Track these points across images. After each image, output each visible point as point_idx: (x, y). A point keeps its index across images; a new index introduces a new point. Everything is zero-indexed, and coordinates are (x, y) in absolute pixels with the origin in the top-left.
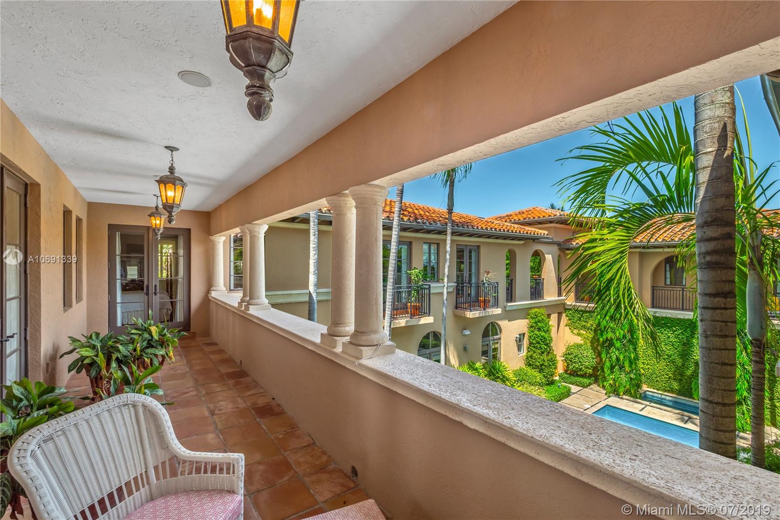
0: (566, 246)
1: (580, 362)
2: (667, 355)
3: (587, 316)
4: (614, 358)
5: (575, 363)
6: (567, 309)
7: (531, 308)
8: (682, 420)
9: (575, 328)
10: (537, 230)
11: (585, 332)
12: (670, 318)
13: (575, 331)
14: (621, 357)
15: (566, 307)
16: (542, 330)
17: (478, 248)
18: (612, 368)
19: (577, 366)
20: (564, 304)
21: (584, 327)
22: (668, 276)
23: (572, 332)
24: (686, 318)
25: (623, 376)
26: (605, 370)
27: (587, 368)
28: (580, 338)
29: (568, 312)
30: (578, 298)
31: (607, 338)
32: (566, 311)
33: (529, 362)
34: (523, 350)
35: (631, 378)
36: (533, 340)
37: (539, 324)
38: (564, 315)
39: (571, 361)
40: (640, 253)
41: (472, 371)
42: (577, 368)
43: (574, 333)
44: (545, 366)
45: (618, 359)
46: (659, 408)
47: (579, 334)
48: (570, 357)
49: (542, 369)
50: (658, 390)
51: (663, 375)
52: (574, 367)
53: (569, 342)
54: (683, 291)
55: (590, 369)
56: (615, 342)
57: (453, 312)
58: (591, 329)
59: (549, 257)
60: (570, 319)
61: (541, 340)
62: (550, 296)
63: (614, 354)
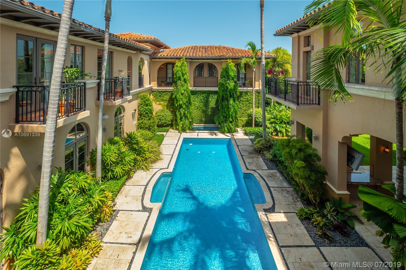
0: (154, 57)
1: (165, 119)
2: (201, 107)
3: (164, 94)
4: (182, 113)
5: (162, 120)
6: (153, 91)
7: (139, 93)
8: (212, 135)
9: (158, 101)
10: (145, 46)
11: (163, 103)
12: (202, 91)
13: (158, 103)
14: (186, 112)
15: (153, 90)
16: (149, 105)
17: (111, 53)
18: (181, 119)
19: (163, 121)
20: (152, 89)
21: (163, 100)
22: (197, 72)
23: (156, 103)
24: (208, 90)
25: (187, 121)
26: (178, 120)
27: (169, 121)
28: (160, 106)
29: (153, 93)
30: (159, 85)
31: (180, 104)
32: (152, 93)
33: (140, 126)
34: (135, 120)
35: (190, 121)
36: (143, 112)
37: (147, 102)
38: (151, 94)
39: (160, 120)
40: (190, 62)
41: (113, 145)
42: (163, 123)
43: (157, 104)
44: (151, 126)
45: (184, 114)
46: (203, 132)
47: (160, 104)
48: (159, 117)
49: (150, 129)
50: (197, 124)
51: (199, 117)
52: (162, 122)
53: (157, 109)
54: (206, 78)
55: (170, 122)
56: (183, 105)
57: (96, 103)
58: (167, 101)
59: (146, 62)
60: (155, 97)
61: (149, 111)
62: (147, 85)
63: (182, 111)
